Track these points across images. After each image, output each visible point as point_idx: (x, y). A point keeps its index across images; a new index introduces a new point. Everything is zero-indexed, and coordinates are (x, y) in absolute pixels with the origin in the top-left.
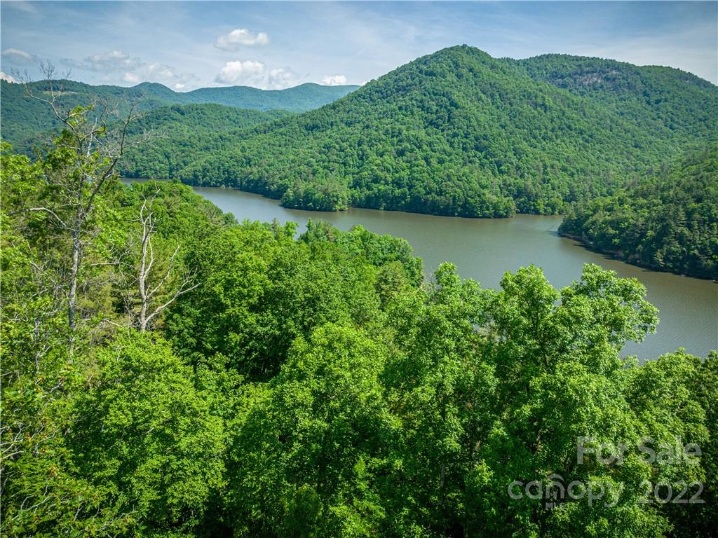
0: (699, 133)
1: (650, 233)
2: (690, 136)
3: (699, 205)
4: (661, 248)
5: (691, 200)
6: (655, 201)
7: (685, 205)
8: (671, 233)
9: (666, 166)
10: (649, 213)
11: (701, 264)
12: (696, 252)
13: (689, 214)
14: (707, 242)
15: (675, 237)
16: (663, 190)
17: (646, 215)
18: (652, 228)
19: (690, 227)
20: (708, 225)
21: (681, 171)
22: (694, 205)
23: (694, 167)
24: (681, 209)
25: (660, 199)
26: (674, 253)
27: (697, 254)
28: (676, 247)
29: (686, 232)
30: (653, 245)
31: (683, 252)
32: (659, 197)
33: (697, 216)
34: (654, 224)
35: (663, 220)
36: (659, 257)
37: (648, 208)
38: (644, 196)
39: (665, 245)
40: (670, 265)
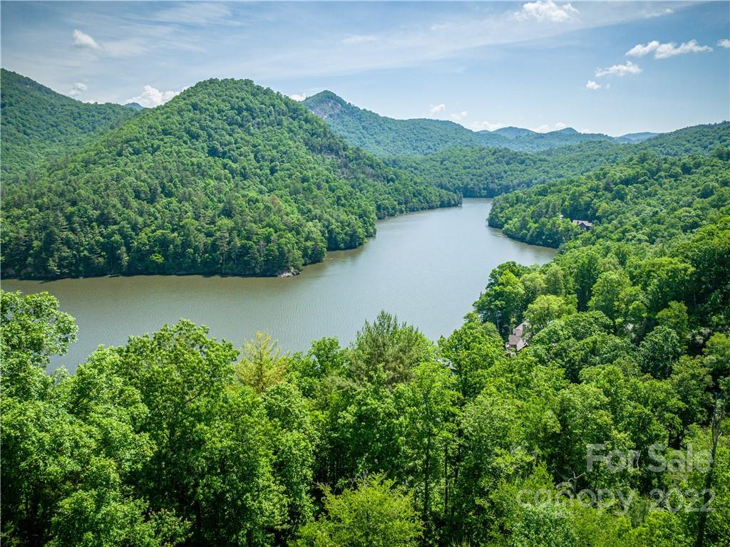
0: (55, 139)
1: (36, 243)
2: (47, 142)
3: (75, 208)
4: (52, 256)
5: (67, 205)
6: (30, 210)
7: (62, 210)
8: (57, 240)
9: (32, 174)
10: (28, 223)
11: (93, 263)
12: (86, 253)
13: (69, 218)
14: (93, 242)
15: (62, 243)
16: (36, 198)
17: (26, 225)
18: (36, 238)
19: (73, 230)
20: (89, 226)
21: (49, 177)
22: (70, 209)
23: (60, 172)
24: (60, 215)
25: (36, 207)
26: (65, 258)
27: (87, 254)
28: (66, 252)
29: (72, 236)
30: (43, 255)
31: (74, 255)
32: (34, 205)
33: (76, 219)
34: (37, 233)
35: (44, 228)
36: (52, 265)
37: (26, 218)
38: (19, 206)
39: (55, 253)
40: (66, 271)
